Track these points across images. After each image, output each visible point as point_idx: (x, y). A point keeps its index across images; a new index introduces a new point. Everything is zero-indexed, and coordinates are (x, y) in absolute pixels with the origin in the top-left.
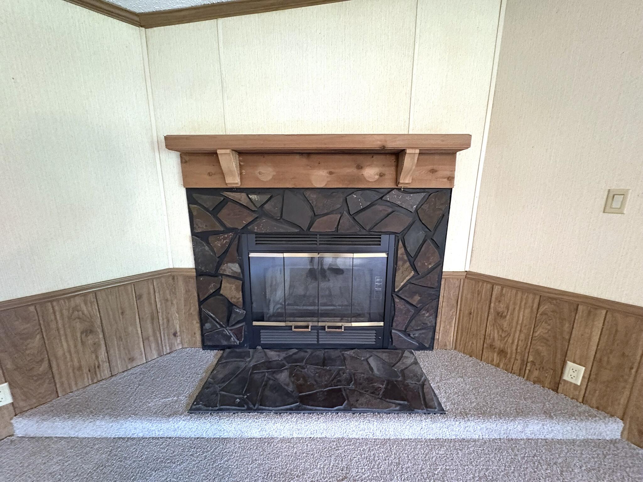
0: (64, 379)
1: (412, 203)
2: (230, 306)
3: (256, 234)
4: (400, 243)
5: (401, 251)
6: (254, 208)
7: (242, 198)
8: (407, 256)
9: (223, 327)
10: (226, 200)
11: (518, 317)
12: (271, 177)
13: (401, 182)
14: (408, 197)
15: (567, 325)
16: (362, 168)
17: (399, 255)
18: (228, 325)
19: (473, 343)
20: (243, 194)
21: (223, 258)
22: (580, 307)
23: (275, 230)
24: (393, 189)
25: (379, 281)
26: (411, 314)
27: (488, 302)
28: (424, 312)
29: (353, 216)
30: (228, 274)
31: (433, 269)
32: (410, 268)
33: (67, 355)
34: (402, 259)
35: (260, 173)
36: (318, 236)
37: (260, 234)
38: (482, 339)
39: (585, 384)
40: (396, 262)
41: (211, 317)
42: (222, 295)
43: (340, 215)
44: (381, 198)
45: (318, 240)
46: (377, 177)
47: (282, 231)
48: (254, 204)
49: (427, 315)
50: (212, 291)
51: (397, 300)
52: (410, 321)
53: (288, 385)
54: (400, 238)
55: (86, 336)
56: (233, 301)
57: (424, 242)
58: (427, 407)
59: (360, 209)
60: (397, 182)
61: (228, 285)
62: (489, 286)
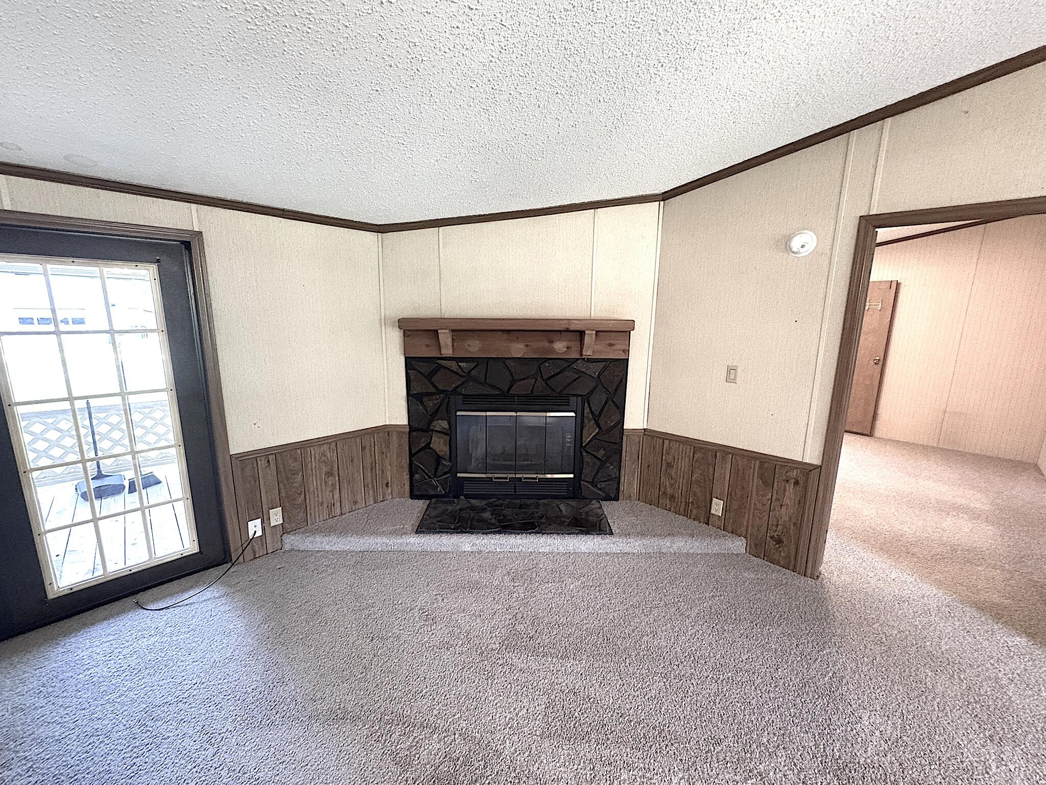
0: (312, 511)
1: (594, 370)
2: (438, 458)
3: (464, 395)
4: (586, 404)
5: (587, 410)
6: (462, 374)
7: (453, 365)
8: (592, 415)
9: (431, 478)
10: (441, 366)
11: (681, 465)
12: (477, 349)
13: (584, 354)
14: (591, 366)
15: (711, 469)
16: (552, 342)
17: (585, 415)
18: (435, 477)
19: (651, 493)
20: (454, 362)
21: (433, 416)
22: (718, 454)
23: (480, 392)
24: (578, 359)
25: (569, 437)
26: (597, 466)
27: (661, 455)
28: (608, 465)
29: (545, 381)
30: (437, 429)
31: (615, 426)
32: (595, 425)
33: (316, 491)
34: (588, 418)
35: (468, 345)
36: (516, 397)
37: (467, 395)
38: (658, 487)
39: (724, 514)
40: (583, 422)
41: (421, 468)
42: (431, 448)
43: (534, 381)
44: (569, 366)
45: (516, 400)
46: (565, 349)
47: (485, 392)
48: (463, 371)
49: (611, 467)
50: (422, 445)
51: (584, 454)
52: (597, 473)
53: (491, 519)
54: (586, 399)
55: (328, 477)
56: (441, 454)
57: (606, 403)
58: (600, 530)
59: (551, 375)
60: (582, 355)
61: (437, 439)
62: (661, 440)
